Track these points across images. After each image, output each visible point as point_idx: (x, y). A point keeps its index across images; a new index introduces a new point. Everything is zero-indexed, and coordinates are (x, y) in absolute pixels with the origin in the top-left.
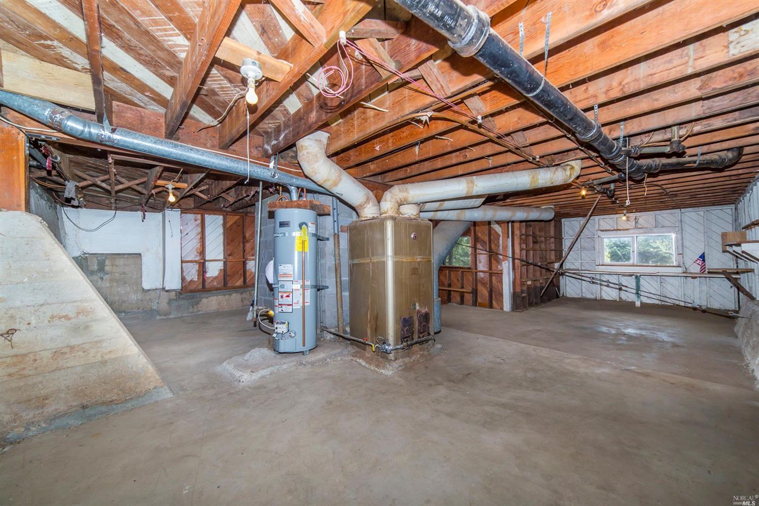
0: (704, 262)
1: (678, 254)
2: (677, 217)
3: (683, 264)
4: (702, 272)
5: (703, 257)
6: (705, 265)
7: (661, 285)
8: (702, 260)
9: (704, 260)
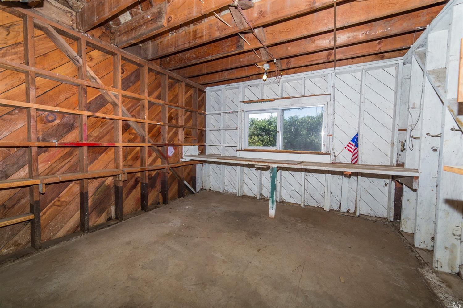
0: (357, 147)
1: (328, 136)
2: (330, 82)
3: (333, 150)
4: (354, 162)
5: (355, 140)
6: (357, 152)
7: (305, 178)
8: (354, 144)
9: (357, 145)
